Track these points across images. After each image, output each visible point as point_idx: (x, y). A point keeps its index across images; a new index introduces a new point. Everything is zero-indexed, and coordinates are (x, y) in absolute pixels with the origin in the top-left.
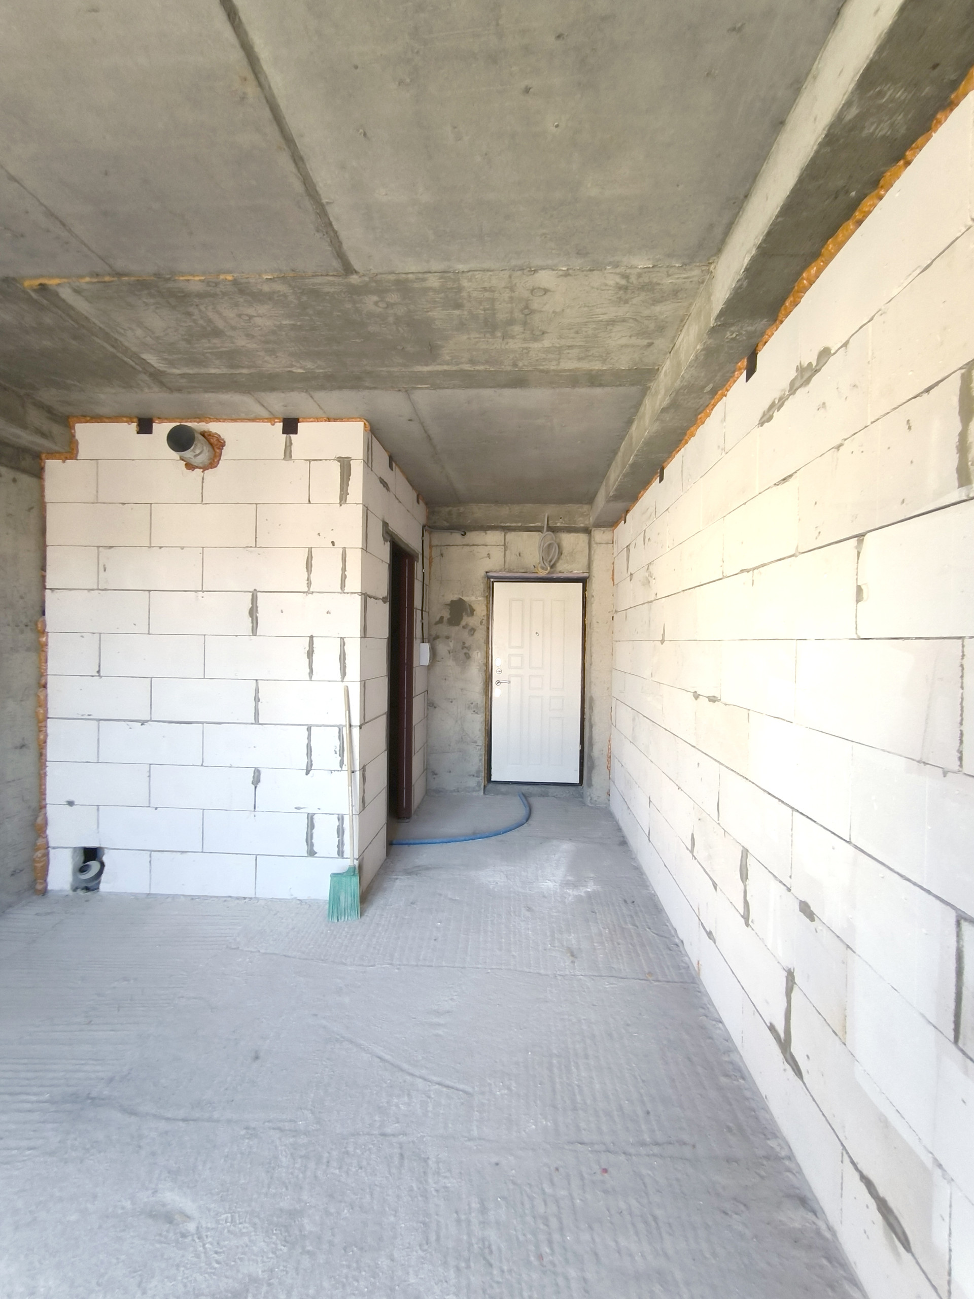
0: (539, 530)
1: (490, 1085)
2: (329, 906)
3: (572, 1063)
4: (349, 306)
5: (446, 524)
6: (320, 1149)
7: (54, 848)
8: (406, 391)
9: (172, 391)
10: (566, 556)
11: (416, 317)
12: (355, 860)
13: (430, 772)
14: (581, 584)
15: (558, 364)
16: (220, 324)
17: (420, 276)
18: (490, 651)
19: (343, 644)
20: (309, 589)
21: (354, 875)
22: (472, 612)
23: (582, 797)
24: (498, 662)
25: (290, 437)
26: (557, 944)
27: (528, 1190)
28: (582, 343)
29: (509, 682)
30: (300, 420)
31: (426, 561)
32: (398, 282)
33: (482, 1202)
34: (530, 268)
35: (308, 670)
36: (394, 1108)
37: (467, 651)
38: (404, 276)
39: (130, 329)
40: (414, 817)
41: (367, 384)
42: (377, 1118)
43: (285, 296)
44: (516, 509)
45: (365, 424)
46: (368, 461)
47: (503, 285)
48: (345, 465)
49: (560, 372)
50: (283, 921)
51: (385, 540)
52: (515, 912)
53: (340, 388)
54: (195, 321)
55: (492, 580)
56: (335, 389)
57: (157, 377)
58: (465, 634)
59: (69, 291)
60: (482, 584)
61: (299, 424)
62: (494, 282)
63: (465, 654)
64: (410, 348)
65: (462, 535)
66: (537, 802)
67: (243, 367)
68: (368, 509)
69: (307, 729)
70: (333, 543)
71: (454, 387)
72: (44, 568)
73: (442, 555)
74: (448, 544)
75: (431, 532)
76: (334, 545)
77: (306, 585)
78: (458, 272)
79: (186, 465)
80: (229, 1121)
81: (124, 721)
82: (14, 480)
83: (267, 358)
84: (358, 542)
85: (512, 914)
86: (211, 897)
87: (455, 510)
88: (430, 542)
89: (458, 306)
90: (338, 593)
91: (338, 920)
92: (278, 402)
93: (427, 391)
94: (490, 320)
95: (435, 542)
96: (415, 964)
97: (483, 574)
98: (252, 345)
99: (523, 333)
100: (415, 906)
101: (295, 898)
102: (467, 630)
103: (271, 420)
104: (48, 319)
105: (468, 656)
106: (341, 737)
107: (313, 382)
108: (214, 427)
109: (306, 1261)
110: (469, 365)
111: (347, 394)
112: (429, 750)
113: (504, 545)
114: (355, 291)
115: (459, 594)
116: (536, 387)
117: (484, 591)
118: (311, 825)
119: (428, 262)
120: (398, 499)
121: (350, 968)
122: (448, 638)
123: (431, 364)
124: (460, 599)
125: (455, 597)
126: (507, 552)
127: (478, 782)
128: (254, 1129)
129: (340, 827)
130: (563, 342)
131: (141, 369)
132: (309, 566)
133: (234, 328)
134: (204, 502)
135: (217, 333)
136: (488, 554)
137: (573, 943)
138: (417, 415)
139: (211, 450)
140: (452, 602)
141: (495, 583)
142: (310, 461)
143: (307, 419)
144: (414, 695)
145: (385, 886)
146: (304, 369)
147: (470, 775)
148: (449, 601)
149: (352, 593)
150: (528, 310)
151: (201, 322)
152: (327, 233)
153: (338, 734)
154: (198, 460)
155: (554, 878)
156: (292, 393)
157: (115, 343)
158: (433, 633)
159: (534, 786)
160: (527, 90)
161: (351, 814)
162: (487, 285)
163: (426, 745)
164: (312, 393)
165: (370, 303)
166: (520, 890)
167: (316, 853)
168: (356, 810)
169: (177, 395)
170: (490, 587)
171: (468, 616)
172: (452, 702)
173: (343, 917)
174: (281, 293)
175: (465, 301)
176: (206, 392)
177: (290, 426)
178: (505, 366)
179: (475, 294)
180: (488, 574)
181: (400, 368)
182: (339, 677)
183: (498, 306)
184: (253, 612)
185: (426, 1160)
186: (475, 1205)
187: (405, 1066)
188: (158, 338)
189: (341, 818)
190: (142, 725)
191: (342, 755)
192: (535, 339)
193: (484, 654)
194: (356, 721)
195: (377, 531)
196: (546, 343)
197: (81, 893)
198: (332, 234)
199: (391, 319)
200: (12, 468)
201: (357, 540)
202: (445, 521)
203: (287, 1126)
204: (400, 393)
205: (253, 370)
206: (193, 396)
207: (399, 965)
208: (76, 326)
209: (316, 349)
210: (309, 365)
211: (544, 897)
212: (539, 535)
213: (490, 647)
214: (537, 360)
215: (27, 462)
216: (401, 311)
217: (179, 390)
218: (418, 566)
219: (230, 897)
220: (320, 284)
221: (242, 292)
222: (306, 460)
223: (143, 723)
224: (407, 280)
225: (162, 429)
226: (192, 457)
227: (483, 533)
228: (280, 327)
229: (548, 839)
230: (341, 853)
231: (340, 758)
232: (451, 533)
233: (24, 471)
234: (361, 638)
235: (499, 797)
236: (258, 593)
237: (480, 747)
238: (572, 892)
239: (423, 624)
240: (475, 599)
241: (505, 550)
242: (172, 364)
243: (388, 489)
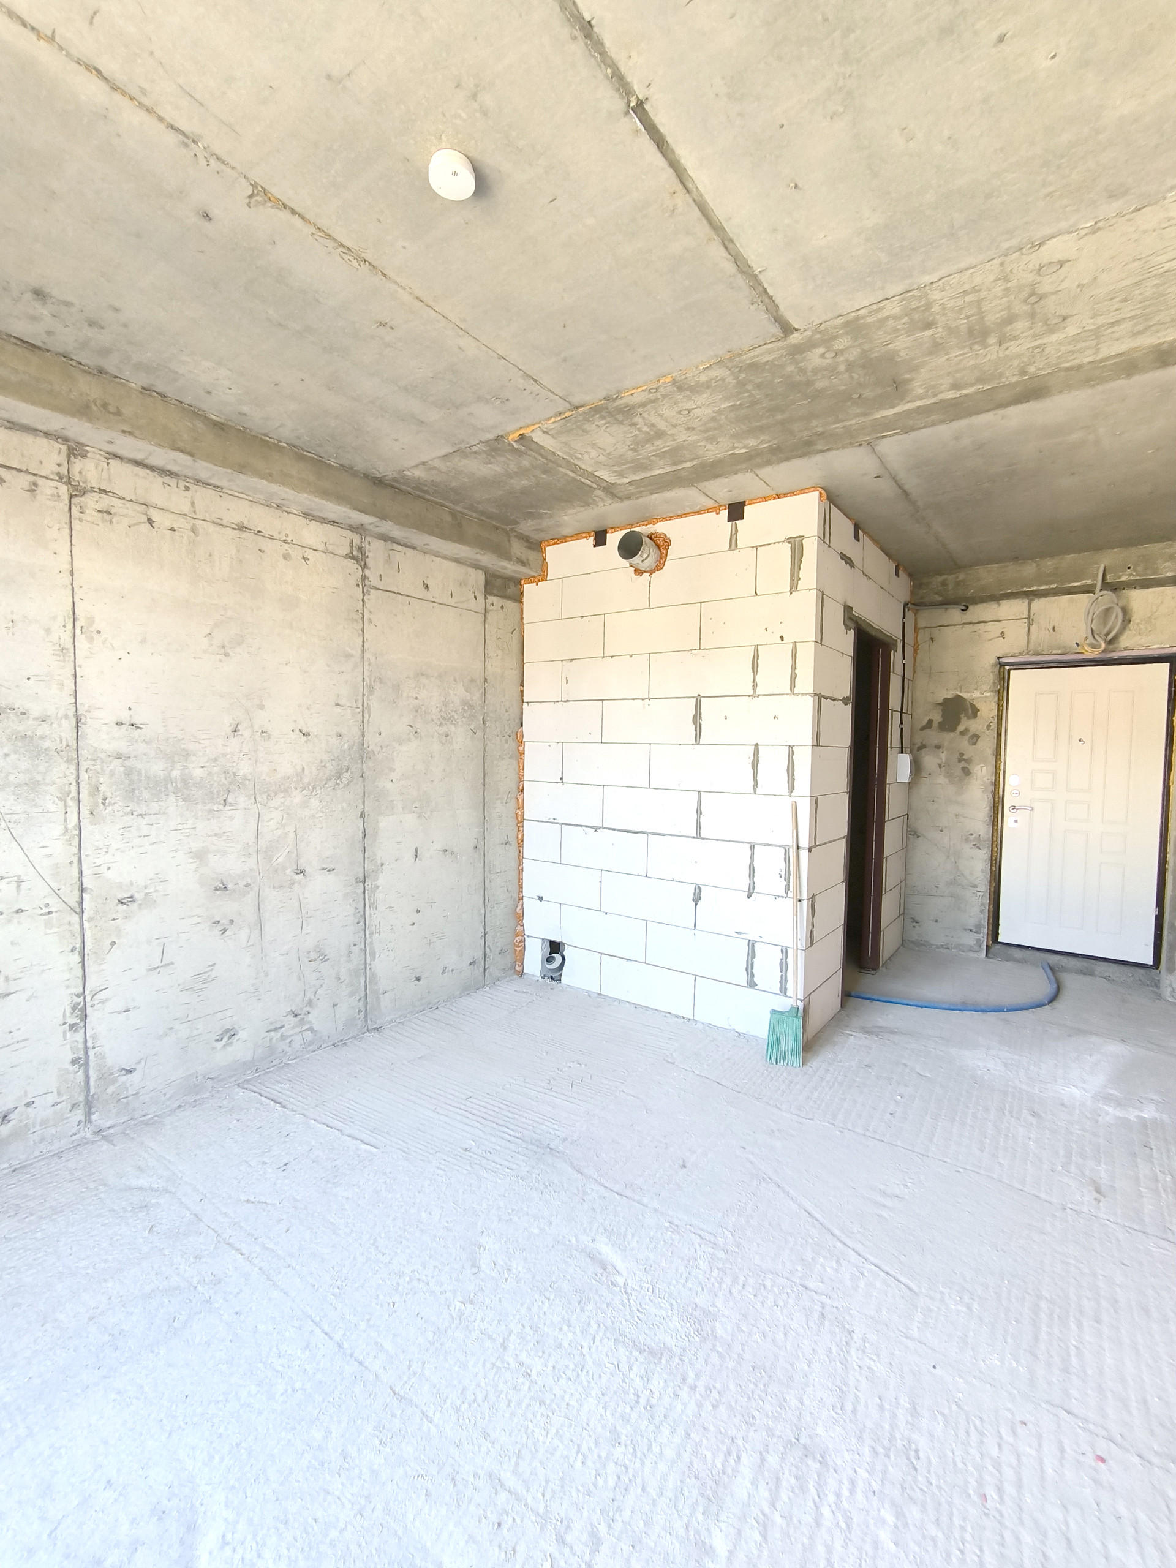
0: (1089, 590)
1: (942, 1293)
2: (768, 1046)
3: (1072, 1319)
4: (790, 368)
5: (939, 598)
6: (737, 1271)
7: (528, 936)
8: (869, 444)
9: (622, 500)
10: (1138, 624)
11: (873, 356)
12: (799, 1001)
13: (905, 916)
14: (1168, 664)
15: (1097, 351)
16: (662, 426)
17: (875, 307)
18: (1002, 764)
19: (791, 753)
20: (755, 692)
21: (797, 1016)
22: (975, 712)
23: (1158, 987)
24: (1012, 781)
25: (736, 524)
26: (1073, 1168)
27: (978, 1423)
28: (1139, 312)
29: (1032, 809)
30: (747, 503)
31: (909, 651)
32: (847, 324)
33: (914, 1405)
34: (1033, 244)
35: (752, 783)
36: (818, 1266)
37: (966, 765)
38: (853, 314)
39: (586, 452)
40: (882, 970)
41: (820, 447)
42: (799, 1268)
43: (723, 380)
44: (1049, 564)
45: (820, 493)
46: (825, 536)
47: (992, 278)
48: (797, 546)
49: (1102, 362)
50: (720, 1049)
51: (847, 628)
52: (1011, 1112)
53: (788, 459)
54: (639, 430)
55: (1007, 668)
56: (782, 462)
57: (610, 490)
58: (964, 743)
59: (540, 433)
60: (991, 675)
61: (745, 507)
62: (978, 280)
63: (963, 769)
64: (868, 393)
65: (963, 610)
66: (1069, 980)
67: (686, 462)
68: (823, 594)
69: (751, 847)
70: (782, 638)
71: (933, 425)
72: (522, 685)
73: (932, 639)
74: (941, 624)
75: (917, 610)
76: (782, 640)
77: (752, 688)
78: (925, 286)
79: (635, 571)
80: (656, 1210)
81: (581, 826)
82: (502, 607)
83: (709, 446)
84: (811, 633)
85: (1007, 1113)
86: (652, 1009)
87: (950, 578)
88: (916, 624)
89: (929, 325)
90: (787, 694)
91: (777, 1063)
92: (724, 489)
93: (895, 438)
94: (977, 327)
95: (921, 624)
96: (863, 1133)
97: (993, 660)
98: (693, 438)
99: (1031, 328)
100: (870, 1070)
101: (734, 1030)
102: (967, 737)
103: (717, 509)
104: (525, 462)
105: (967, 772)
106: (787, 860)
107: (758, 459)
108: (660, 528)
109: (715, 1359)
110: (953, 392)
111: (797, 463)
112: (906, 892)
113: (1029, 618)
114: (797, 350)
115: (956, 689)
116: (1061, 392)
117: (994, 683)
118: (752, 954)
119: (883, 288)
120: (866, 575)
121: (784, 1114)
122: (938, 747)
123: (898, 405)
124: (958, 696)
125: (950, 695)
126: (1032, 628)
127: (978, 941)
128: (677, 1226)
129: (784, 961)
130: (1100, 320)
131: (596, 486)
132: (755, 667)
133: (675, 426)
134: (651, 607)
135: (660, 435)
136: (1003, 632)
137: (1102, 1176)
138: (886, 468)
139: (658, 551)
140: (946, 699)
141: (1012, 672)
142: (757, 547)
143: (754, 501)
144: (886, 819)
145: (836, 1039)
146: (747, 449)
147: (965, 930)
148: (941, 700)
149: (803, 694)
150: (1035, 296)
151: (645, 429)
152: (762, 302)
153: (783, 856)
154: (644, 566)
155: (1084, 1086)
156: (736, 476)
157: (574, 468)
158: (918, 741)
159: (1070, 958)
160: (1001, 39)
161: (795, 948)
162: (967, 287)
163: (903, 884)
164: (758, 472)
165: (815, 358)
166: (1024, 1087)
167: (756, 985)
168: (802, 945)
169: (627, 503)
170: (1004, 678)
171: (969, 718)
172: (942, 831)
173: (782, 1061)
174: (719, 378)
175: (937, 317)
176: (652, 494)
177: (736, 512)
178: (1007, 378)
179: (951, 304)
180: (1000, 660)
181: (858, 419)
182: (786, 791)
183: (986, 307)
184: (697, 719)
185: (851, 1332)
186: (904, 1402)
187: (837, 1232)
188: (609, 454)
189: (784, 951)
190: (596, 831)
191: (787, 880)
192: (1052, 330)
193: (992, 769)
194: (805, 842)
195: (836, 616)
196: (1072, 330)
197: (548, 981)
198: (767, 300)
199: (842, 368)
200: (501, 597)
201: (808, 630)
202: (936, 594)
203: (707, 1236)
204: (862, 448)
205: (695, 462)
206: (641, 500)
207: (843, 1128)
208: (545, 461)
209: (758, 424)
210: (752, 442)
211: (1063, 1105)
212: (1088, 597)
213: (1002, 760)
214: (1059, 357)
215: (511, 590)
216: (853, 354)
217: (628, 498)
218: (896, 658)
219: (670, 1013)
220: (758, 356)
221: (680, 389)
222: (753, 547)
223: (596, 829)
224: (858, 318)
225: (614, 539)
226: (640, 562)
227: (993, 606)
228: (719, 412)
229: (1080, 1032)
230: (783, 990)
231: (785, 883)
232: (946, 609)
233: (509, 598)
234: (813, 746)
235: (1009, 964)
236: (702, 699)
237: (982, 894)
238: (1111, 1112)
239: (902, 729)
240: (982, 697)
241: (1029, 625)
242: (621, 474)
243: (852, 565)
